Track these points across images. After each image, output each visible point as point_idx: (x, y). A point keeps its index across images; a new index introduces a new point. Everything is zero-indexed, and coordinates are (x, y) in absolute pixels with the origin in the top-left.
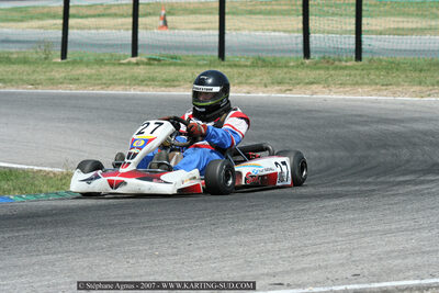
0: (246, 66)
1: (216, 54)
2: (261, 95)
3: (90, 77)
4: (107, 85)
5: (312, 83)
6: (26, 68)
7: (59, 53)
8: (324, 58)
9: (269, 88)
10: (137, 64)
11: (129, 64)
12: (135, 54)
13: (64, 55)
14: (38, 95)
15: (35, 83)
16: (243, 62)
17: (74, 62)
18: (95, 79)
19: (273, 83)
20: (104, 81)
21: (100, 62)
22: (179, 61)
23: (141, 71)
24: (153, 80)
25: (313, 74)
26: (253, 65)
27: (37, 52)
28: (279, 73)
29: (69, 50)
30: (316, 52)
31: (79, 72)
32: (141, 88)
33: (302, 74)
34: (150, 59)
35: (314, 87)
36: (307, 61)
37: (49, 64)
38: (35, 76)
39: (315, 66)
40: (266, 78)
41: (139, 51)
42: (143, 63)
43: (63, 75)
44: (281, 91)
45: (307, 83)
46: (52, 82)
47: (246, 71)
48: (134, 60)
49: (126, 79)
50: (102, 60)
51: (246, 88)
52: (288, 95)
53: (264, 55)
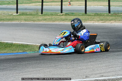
0: (93, 16)
1: (84, 12)
2: (97, 23)
3: (49, 19)
4: (54, 21)
5: (111, 20)
6: (31, 16)
7: (41, 12)
8: (114, 13)
9: (99, 22)
10: (62, 15)
11: (60, 15)
12: (62, 12)
13: (42, 13)
14: (35, 24)
15: (34, 21)
16: (92, 14)
17: (45, 15)
18: (51, 19)
19: (100, 20)
20: (53, 20)
21: (52, 15)
22: (74, 14)
23: (63, 17)
24: (67, 19)
25: (111, 18)
26: (95, 15)
27: (34, 12)
28: (102, 17)
29: (43, 11)
30: (112, 12)
31: (46, 18)
32: (63, 22)
33: (108, 18)
34: (66, 14)
35: (111, 21)
36: (110, 14)
37: (38, 15)
38: (34, 19)
39: (112, 16)
40: (98, 19)
41: (63, 12)
42: (64, 15)
43: (42, 18)
44: (102, 23)
45: (109, 20)
46: (39, 20)
47: (92, 17)
48: (61, 14)
49: (59, 19)
50: (52, 14)
51: (92, 22)
52: (104, 23)
53: (97, 13)
